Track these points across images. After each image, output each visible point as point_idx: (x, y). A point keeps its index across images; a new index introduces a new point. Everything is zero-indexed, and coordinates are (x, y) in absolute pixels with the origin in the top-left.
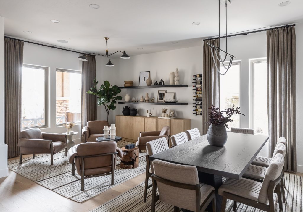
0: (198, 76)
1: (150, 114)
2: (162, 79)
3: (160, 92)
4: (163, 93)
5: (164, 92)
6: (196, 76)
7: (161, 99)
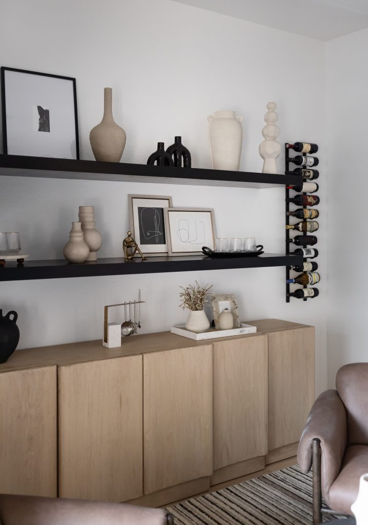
0: (306, 148)
1: (126, 324)
2: (178, 139)
3: (138, 204)
4: (161, 210)
5: (163, 204)
6: (298, 147)
7: (153, 242)
